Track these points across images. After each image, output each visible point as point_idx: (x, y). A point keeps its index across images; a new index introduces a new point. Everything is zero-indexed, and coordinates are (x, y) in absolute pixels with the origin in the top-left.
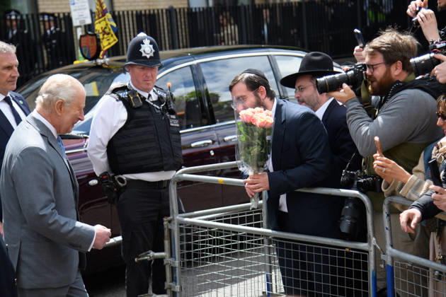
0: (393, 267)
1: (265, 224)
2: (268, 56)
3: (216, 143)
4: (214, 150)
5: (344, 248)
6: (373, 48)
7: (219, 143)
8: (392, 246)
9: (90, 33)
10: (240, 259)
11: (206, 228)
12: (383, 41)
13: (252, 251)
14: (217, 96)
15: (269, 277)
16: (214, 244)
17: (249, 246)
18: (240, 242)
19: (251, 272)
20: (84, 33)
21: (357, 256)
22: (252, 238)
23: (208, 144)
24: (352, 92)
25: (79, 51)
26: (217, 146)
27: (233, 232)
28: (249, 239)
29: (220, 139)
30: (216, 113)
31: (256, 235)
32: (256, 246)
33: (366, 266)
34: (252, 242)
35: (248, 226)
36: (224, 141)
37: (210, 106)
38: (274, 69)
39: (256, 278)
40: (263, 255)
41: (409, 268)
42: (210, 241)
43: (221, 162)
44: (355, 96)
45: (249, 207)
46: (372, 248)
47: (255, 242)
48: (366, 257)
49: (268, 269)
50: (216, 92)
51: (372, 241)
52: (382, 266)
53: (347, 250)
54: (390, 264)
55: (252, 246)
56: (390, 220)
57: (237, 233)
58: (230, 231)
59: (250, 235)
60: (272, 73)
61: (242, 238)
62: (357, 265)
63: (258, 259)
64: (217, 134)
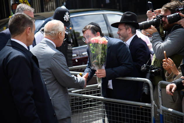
0: (163, 115)
1: (102, 95)
2: (103, 14)
3: (79, 56)
4: (78, 59)
5: (140, 106)
6: (167, 7)
7: (80, 56)
8: (162, 105)
9: (17, 2)
10: (90, 112)
11: (74, 97)
12: (172, 4)
13: (96, 107)
14: (79, 34)
15: (104, 120)
16: (78, 105)
17: (94, 105)
18: (90, 103)
19: (95, 118)
20: (14, 3)
21: (146, 110)
22: (96, 102)
23: (75, 56)
24: (155, 29)
25: (12, 11)
26: (79, 57)
27: (87, 99)
28: (94, 102)
29: (81, 54)
30: (78, 41)
31: (97, 100)
32: (97, 105)
33: (150, 115)
34: (96, 103)
35: (94, 95)
36: (82, 55)
37: (75, 38)
38: (106, 20)
39: (98, 121)
40: (101, 109)
41: (171, 116)
42: (76, 103)
43: (81, 65)
44: (157, 31)
45: (97, 86)
46: (153, 106)
47: (97, 103)
48: (150, 110)
49: (104, 116)
50: (79, 31)
51: (153, 103)
52: (158, 115)
53: (141, 107)
54: (162, 114)
55: (96, 105)
56: (161, 92)
57: (89, 99)
58: (85, 98)
59: (95, 100)
60: (105, 22)
61: (91, 101)
62: (146, 114)
63: (98, 111)
64: (79, 52)
